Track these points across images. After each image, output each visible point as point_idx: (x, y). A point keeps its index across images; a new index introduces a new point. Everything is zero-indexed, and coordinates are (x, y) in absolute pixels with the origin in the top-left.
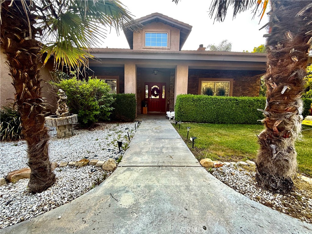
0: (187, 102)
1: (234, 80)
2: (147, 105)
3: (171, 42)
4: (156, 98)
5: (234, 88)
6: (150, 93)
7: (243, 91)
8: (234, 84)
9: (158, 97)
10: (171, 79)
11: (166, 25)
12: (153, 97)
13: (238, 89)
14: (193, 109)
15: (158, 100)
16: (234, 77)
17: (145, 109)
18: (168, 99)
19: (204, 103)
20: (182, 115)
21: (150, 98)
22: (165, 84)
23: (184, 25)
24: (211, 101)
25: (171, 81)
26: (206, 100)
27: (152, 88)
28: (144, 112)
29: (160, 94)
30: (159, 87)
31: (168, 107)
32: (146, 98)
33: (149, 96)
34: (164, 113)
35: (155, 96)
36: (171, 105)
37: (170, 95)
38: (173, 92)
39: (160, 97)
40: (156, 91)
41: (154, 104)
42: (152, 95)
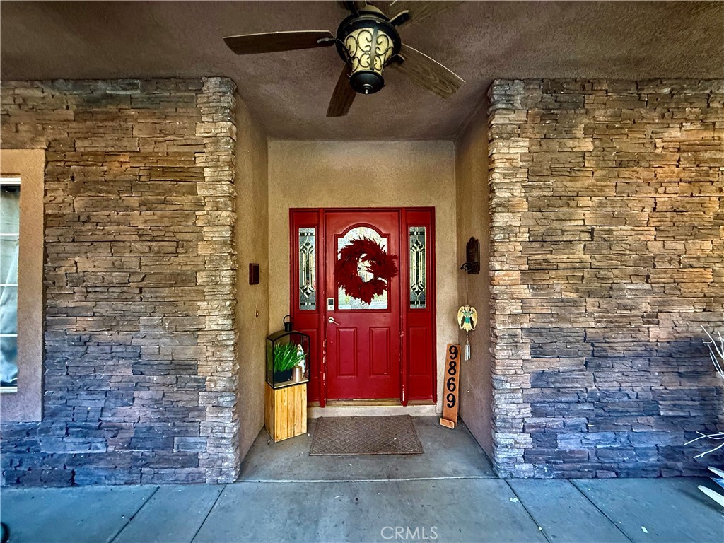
2: (308, 365)
4: (366, 306)
6: (331, 277)
9: (380, 302)
10: (499, 164)
12: (347, 302)
15: (384, 321)
17: (292, 399)
21: (331, 308)
25: (497, 177)
27: (343, 243)
28: (277, 432)
29: (395, 280)
30: (388, 236)
31: (457, 376)
32: (301, 308)
33: (323, 293)
34: (426, 410)
35: (364, 292)
36: (513, 391)
37: (501, 303)
38: (523, 272)
39: (394, 303)
40: (367, 263)
41: (356, 351)
42: (342, 291)
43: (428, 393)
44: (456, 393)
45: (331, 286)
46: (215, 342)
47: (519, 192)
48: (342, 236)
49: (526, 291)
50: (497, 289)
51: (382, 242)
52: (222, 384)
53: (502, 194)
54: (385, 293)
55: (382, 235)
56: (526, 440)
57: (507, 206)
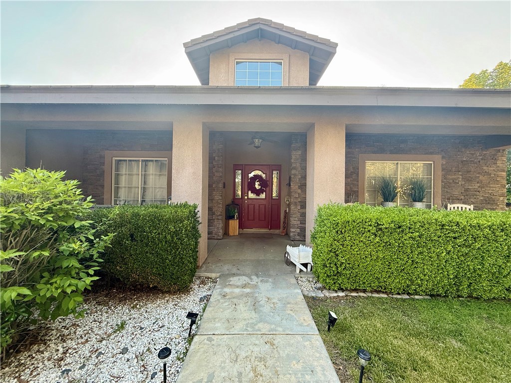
0: (356, 235)
1: (443, 158)
2: (239, 215)
3: (291, 79)
4: (258, 197)
5: (444, 177)
6: (246, 187)
7: (467, 184)
8: (444, 167)
9: (263, 196)
10: (293, 157)
11: (280, 45)
12: (251, 195)
13: (453, 180)
14: (378, 257)
15: (264, 202)
16: (442, 151)
17: (234, 224)
18: (288, 202)
19: (413, 239)
20: (338, 274)
21: (246, 197)
22: (278, 168)
23: (318, 41)
24: (439, 233)
25: (292, 161)
26: (422, 229)
27: (251, 175)
28: (230, 233)
29: (268, 189)
30: (266, 174)
31: (286, 220)
32: (236, 197)
33: (243, 192)
34: (277, 231)
35: (258, 192)
36: (296, 217)
37: (293, 194)
38: (299, 186)
39: (267, 196)
40: (258, 183)
41: (254, 212)
42: (250, 192)
43: (278, 227)
44: (286, 225)
45: (246, 190)
46: (217, 202)
47: (298, 165)
48: (250, 173)
49: (299, 191)
50: (292, 190)
51: (264, 176)
52: (219, 213)
53: (294, 165)
54: (264, 193)
55: (264, 174)
56: (298, 230)
57: (295, 168)
